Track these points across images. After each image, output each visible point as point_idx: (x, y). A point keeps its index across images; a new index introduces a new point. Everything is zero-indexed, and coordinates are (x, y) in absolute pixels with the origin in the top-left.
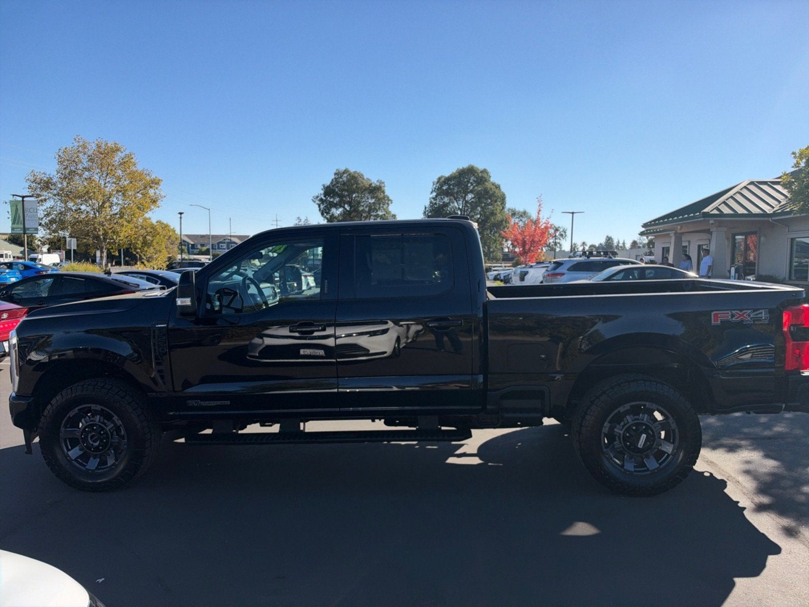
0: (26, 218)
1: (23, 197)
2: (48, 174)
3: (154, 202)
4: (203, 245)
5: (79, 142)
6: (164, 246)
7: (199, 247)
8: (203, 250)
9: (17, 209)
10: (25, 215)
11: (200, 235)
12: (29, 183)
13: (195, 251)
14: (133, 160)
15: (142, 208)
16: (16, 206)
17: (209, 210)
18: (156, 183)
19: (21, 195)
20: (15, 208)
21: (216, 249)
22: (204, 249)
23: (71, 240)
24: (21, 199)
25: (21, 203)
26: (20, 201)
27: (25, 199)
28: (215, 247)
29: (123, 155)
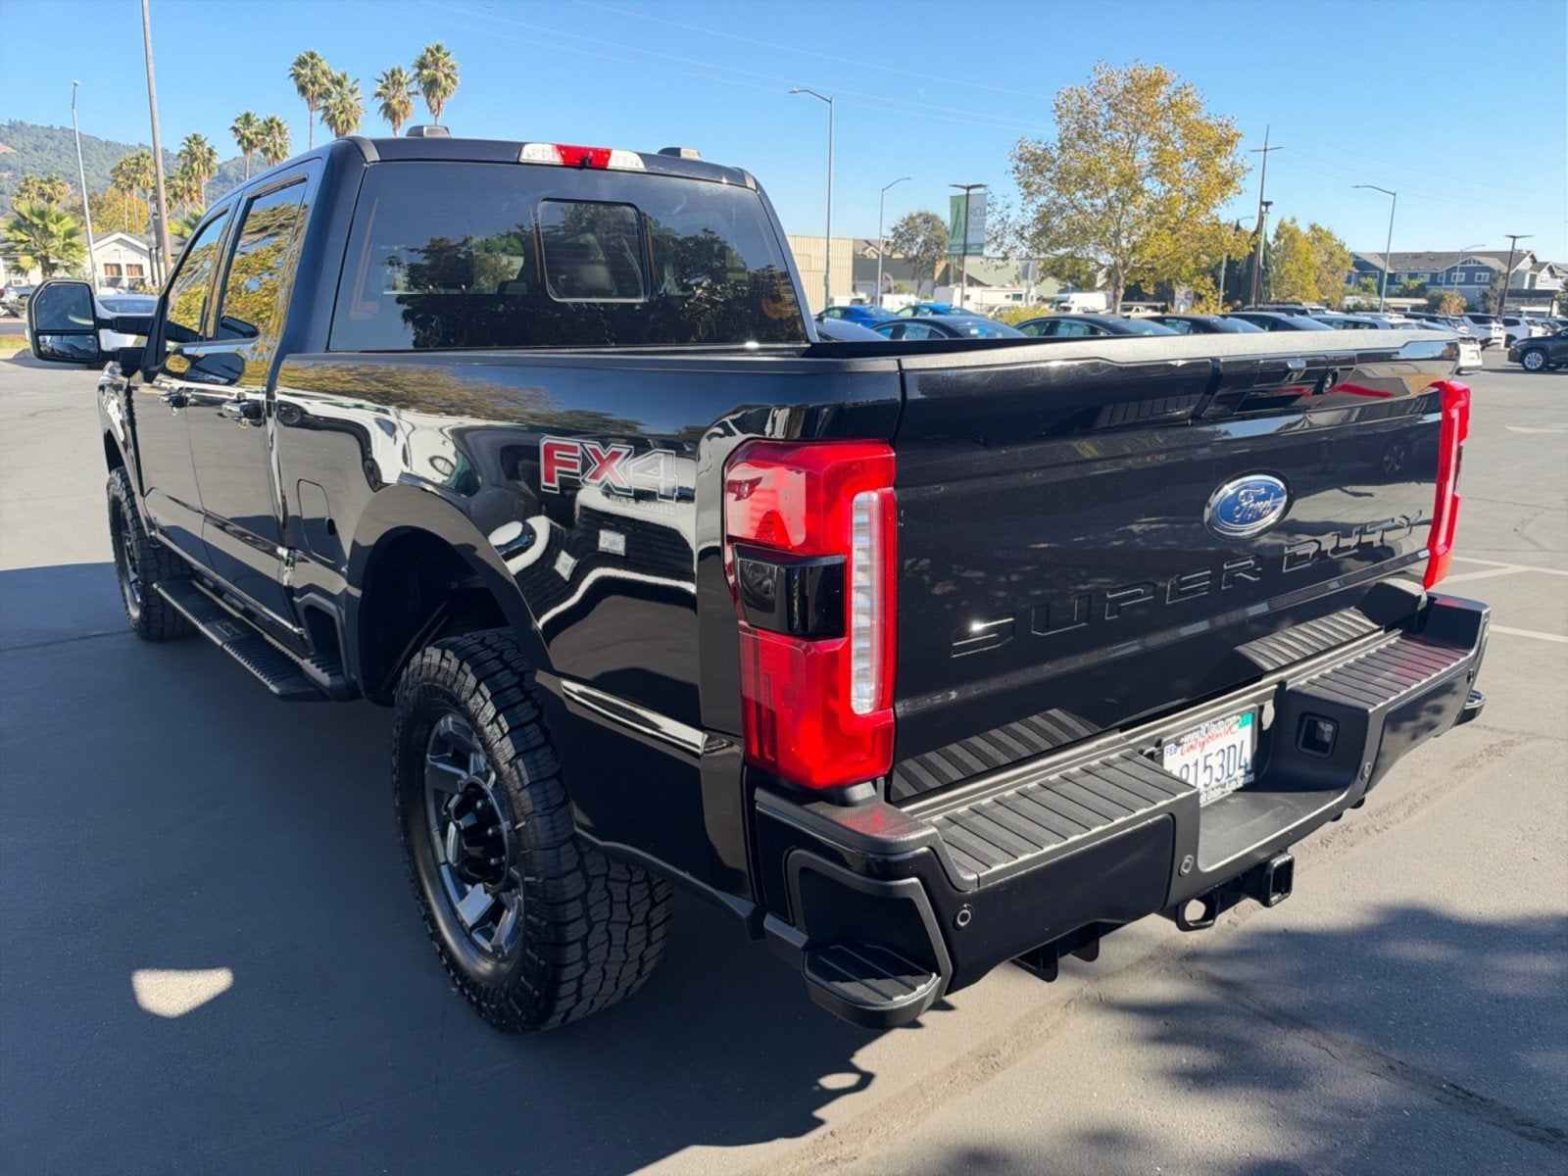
0: (970, 226)
1: (969, 188)
2: (1043, 142)
3: (1227, 182)
4: (1412, 276)
5: (1100, 74)
6: (1312, 277)
7: (1405, 279)
8: (1411, 287)
9: (958, 211)
10: (969, 221)
11: (1412, 254)
12: (1016, 162)
13: (1394, 289)
14: (1190, 100)
15: (1202, 199)
16: (958, 206)
17: (1394, 194)
18: (1225, 142)
19: (965, 184)
20: (956, 208)
21: (1441, 284)
22: (1415, 283)
23: (1028, 264)
24: (964, 192)
25: (965, 201)
26: (962, 196)
27: (972, 192)
28: (1442, 279)
29: (1171, 90)
